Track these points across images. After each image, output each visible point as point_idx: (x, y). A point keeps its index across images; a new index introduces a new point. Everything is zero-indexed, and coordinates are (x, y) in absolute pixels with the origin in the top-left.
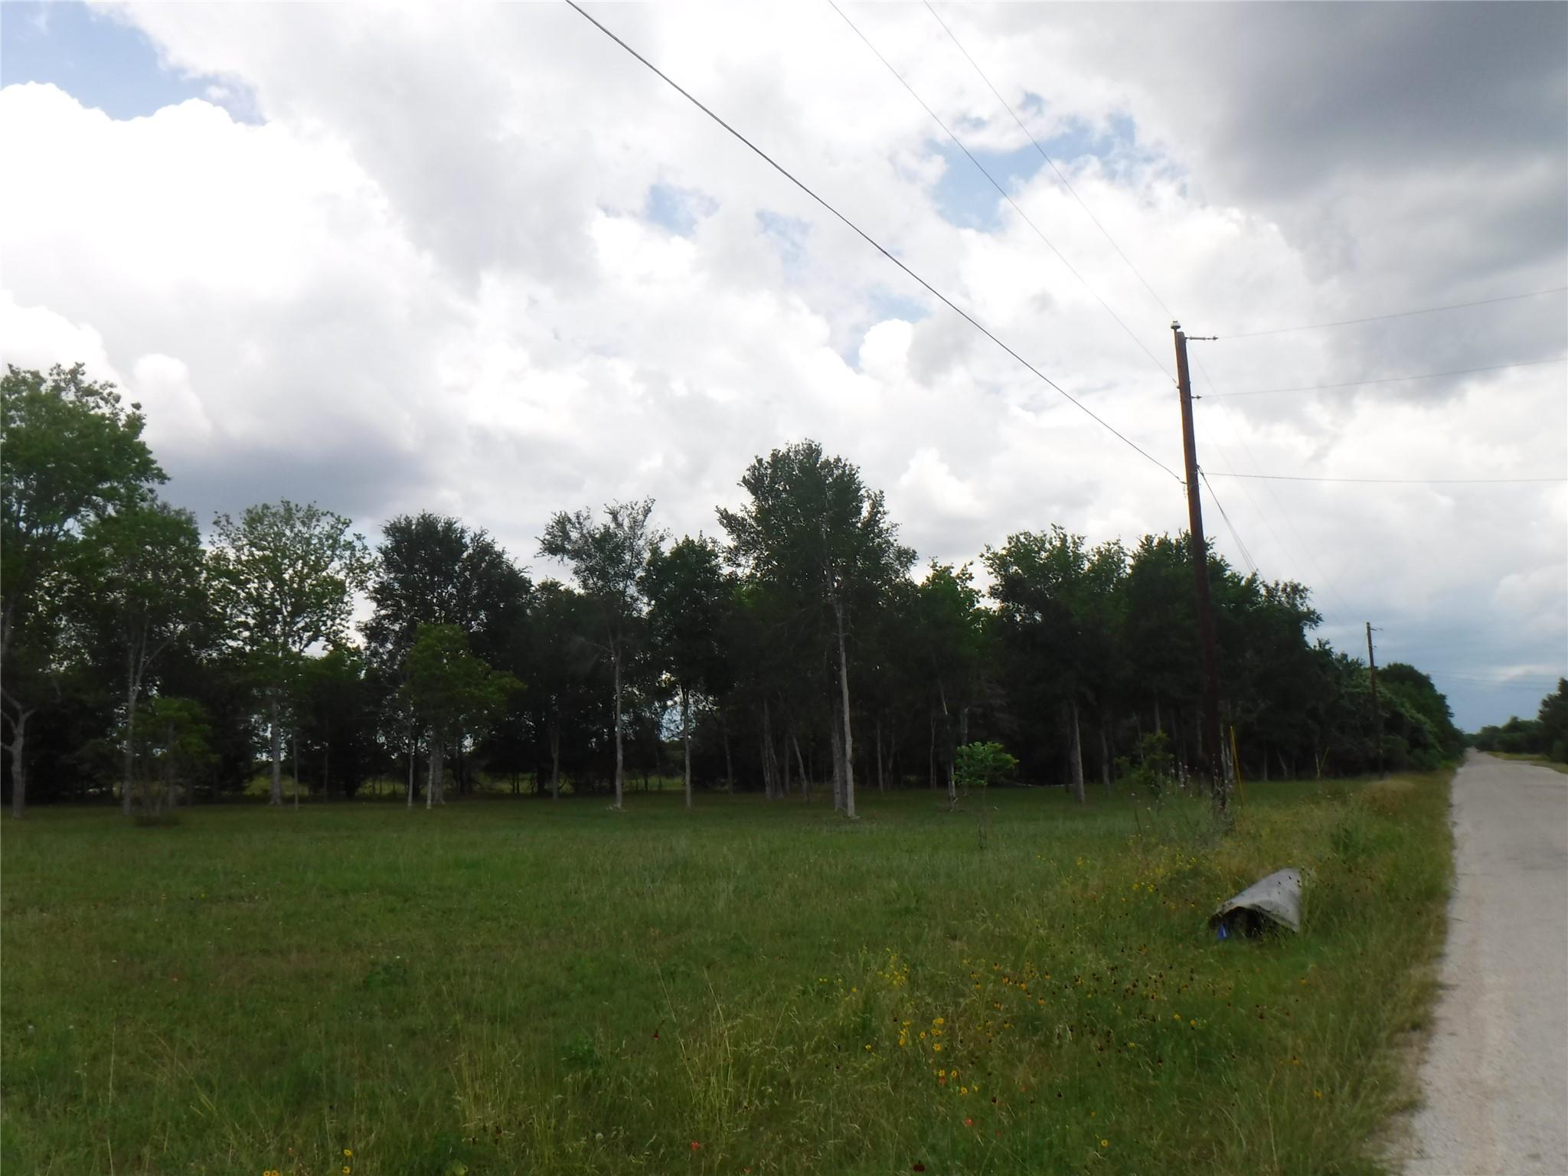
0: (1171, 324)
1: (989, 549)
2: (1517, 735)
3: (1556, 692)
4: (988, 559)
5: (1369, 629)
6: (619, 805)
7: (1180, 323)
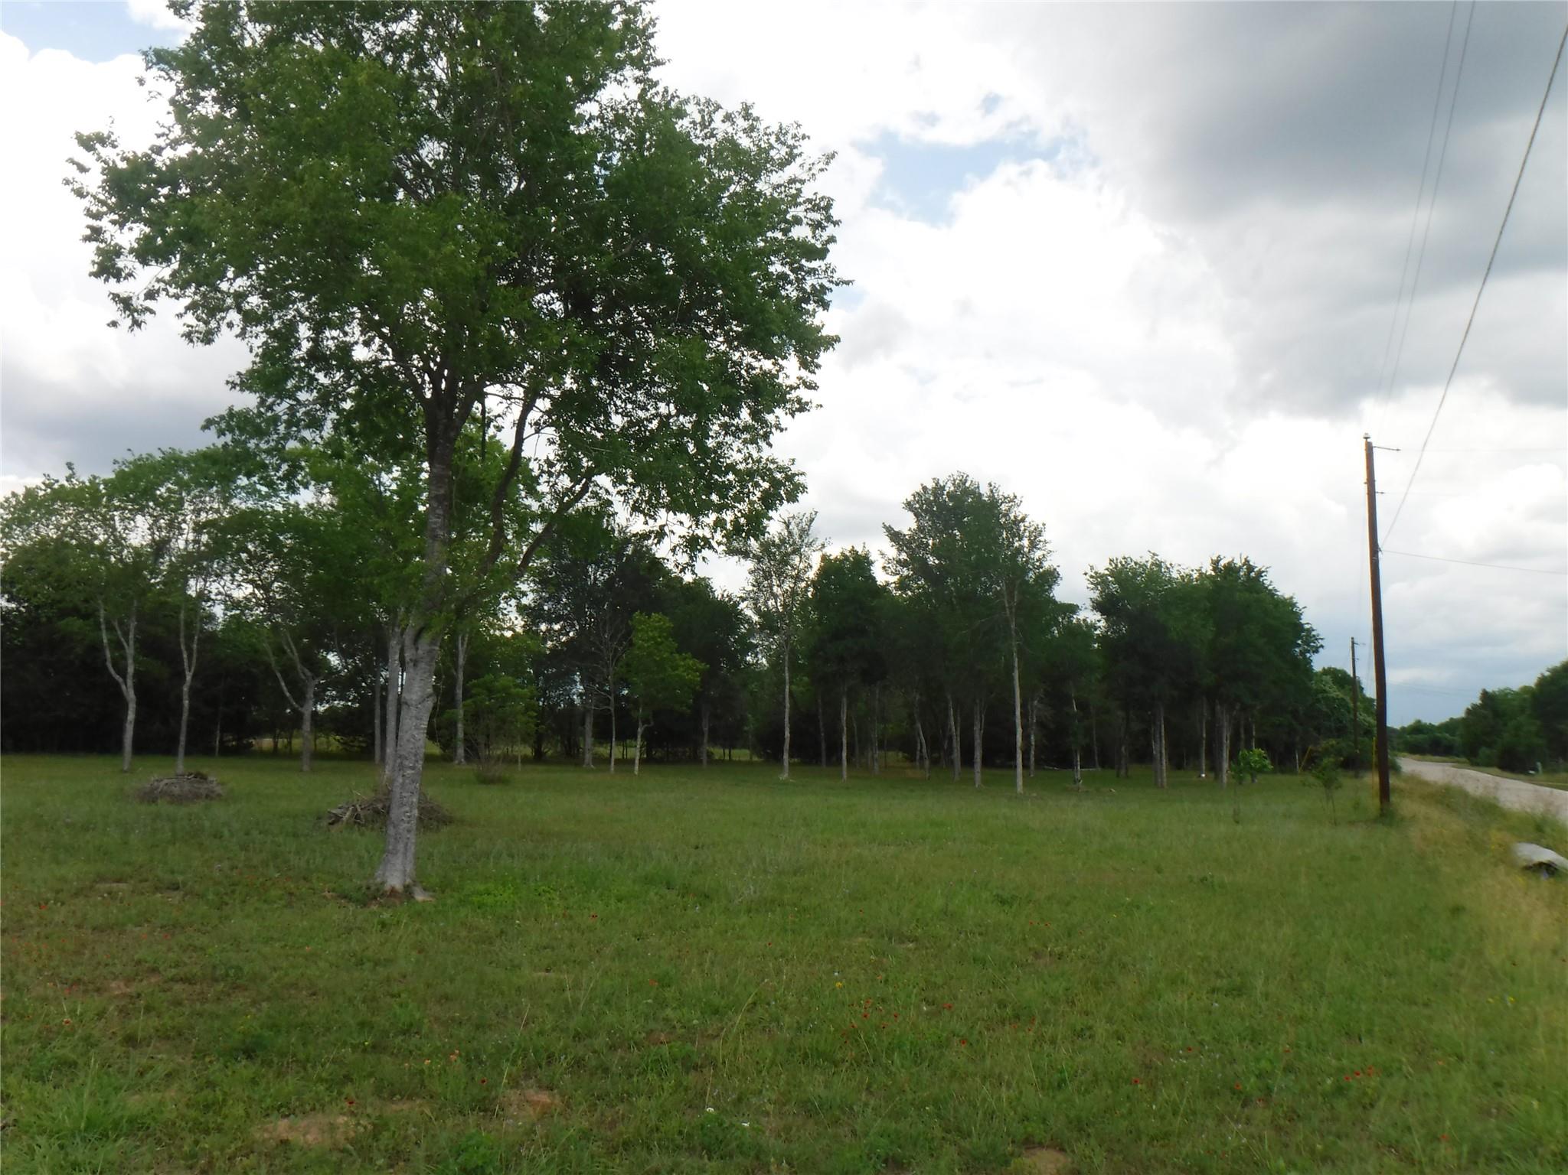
0: (1363, 435)
1: (1092, 568)
2: (1420, 737)
3: (1478, 702)
4: (1092, 577)
5: (1353, 643)
6: (786, 775)
7: (1370, 435)
